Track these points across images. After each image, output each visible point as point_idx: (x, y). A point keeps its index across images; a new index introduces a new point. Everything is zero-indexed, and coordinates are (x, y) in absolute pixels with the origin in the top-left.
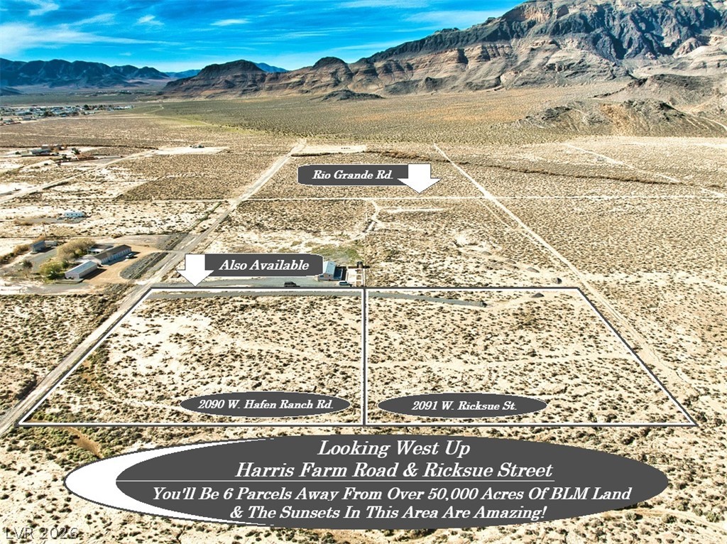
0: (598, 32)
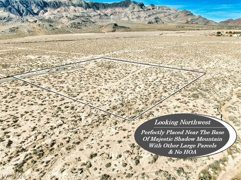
0: (10, 7)
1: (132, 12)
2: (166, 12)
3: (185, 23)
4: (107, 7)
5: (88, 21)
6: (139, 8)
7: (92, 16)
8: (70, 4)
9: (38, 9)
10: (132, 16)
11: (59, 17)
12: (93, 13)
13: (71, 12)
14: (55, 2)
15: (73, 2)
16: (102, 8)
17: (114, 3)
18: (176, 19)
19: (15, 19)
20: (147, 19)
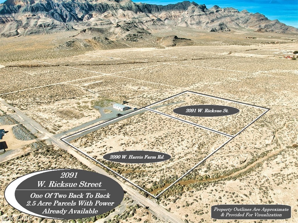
1: (191, 16)
2: (233, 16)
3: (257, 31)
4: (161, 10)
5: (144, 32)
6: (200, 12)
7: (144, 22)
8: (118, 7)
9: (82, 13)
10: (191, 21)
11: (106, 23)
12: (145, 18)
13: (119, 17)
14: (101, 4)
15: (121, 4)
16: (155, 11)
17: (169, 5)
18: (245, 25)
19: (60, 27)
20: (209, 26)
